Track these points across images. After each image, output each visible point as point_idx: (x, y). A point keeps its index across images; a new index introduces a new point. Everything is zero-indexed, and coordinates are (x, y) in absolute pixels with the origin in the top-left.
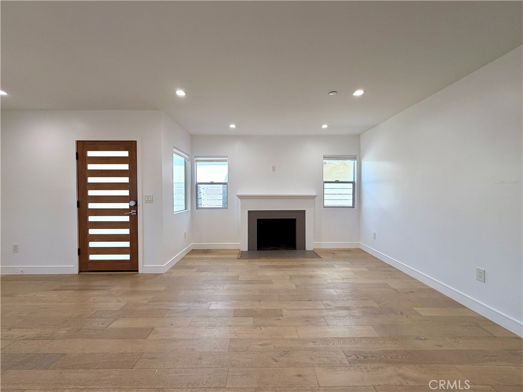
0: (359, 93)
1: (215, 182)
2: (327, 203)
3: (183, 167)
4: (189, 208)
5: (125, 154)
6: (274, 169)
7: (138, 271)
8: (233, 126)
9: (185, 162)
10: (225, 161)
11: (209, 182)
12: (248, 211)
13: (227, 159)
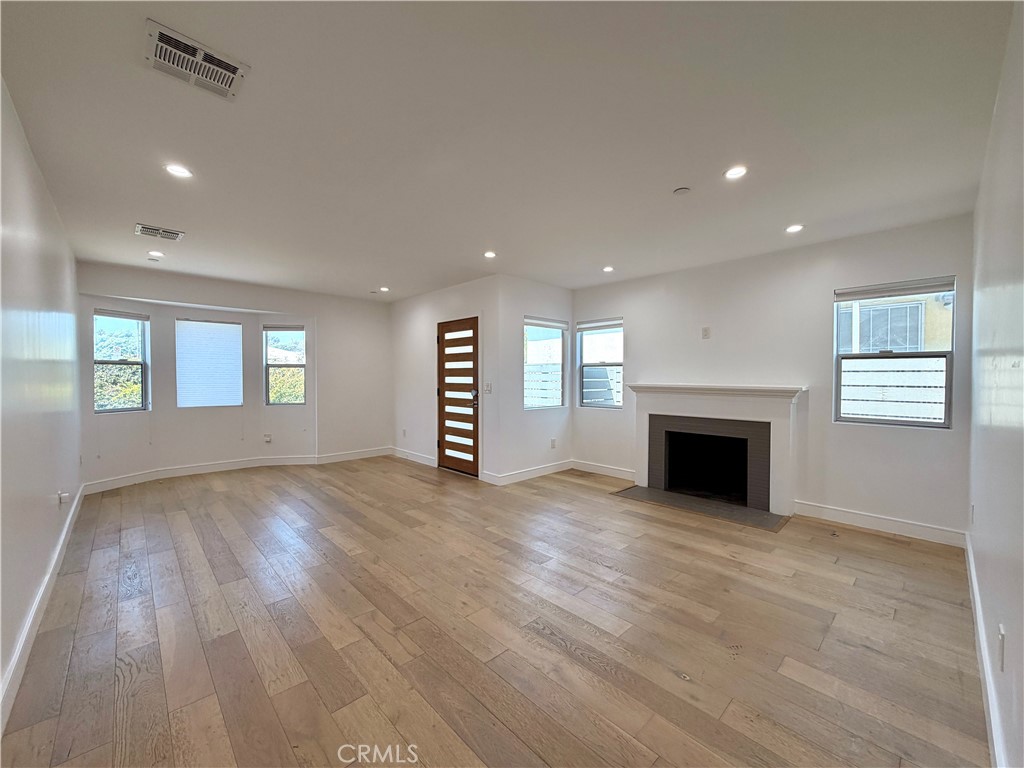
0: (736, 173)
1: (607, 361)
2: (847, 409)
3: (560, 340)
4: (567, 404)
5: (469, 333)
6: (706, 333)
7: (477, 476)
8: (608, 269)
9: (563, 334)
10: (620, 325)
11: (597, 362)
12: (650, 415)
13: (621, 322)
